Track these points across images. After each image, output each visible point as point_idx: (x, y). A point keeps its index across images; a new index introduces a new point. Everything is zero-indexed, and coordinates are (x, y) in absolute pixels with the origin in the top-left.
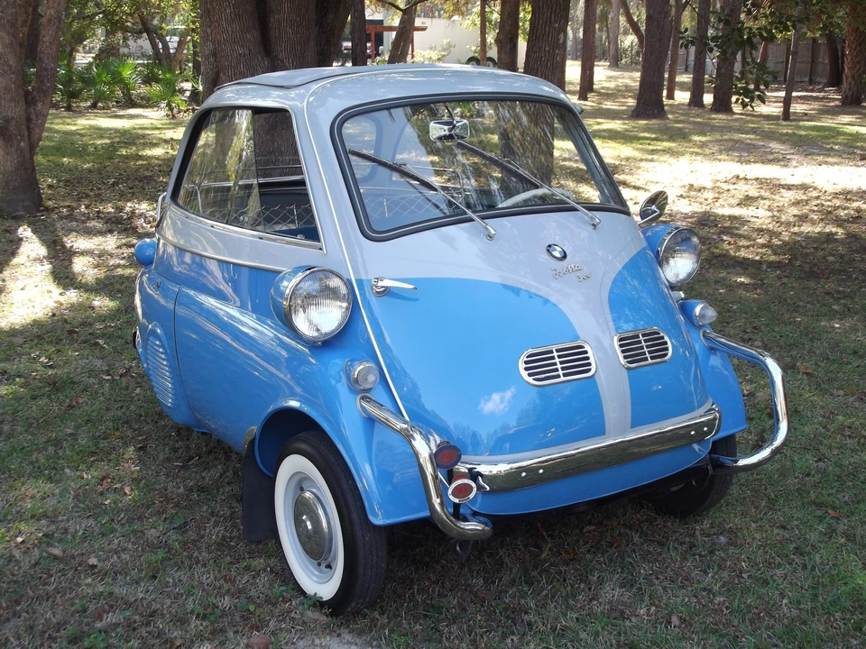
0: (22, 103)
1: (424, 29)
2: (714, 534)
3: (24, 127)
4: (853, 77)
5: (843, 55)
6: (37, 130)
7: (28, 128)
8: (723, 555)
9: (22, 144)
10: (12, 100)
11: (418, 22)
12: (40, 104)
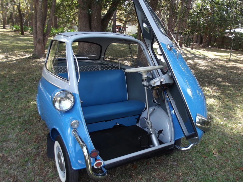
0: (43, 36)
1: (128, 27)
2: (173, 161)
3: (43, 41)
4: (204, 42)
5: (203, 38)
6: (46, 42)
7: (44, 41)
8: (175, 169)
9: (42, 44)
10: (41, 35)
11: (127, 26)
12: (46, 37)
